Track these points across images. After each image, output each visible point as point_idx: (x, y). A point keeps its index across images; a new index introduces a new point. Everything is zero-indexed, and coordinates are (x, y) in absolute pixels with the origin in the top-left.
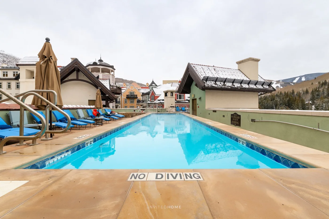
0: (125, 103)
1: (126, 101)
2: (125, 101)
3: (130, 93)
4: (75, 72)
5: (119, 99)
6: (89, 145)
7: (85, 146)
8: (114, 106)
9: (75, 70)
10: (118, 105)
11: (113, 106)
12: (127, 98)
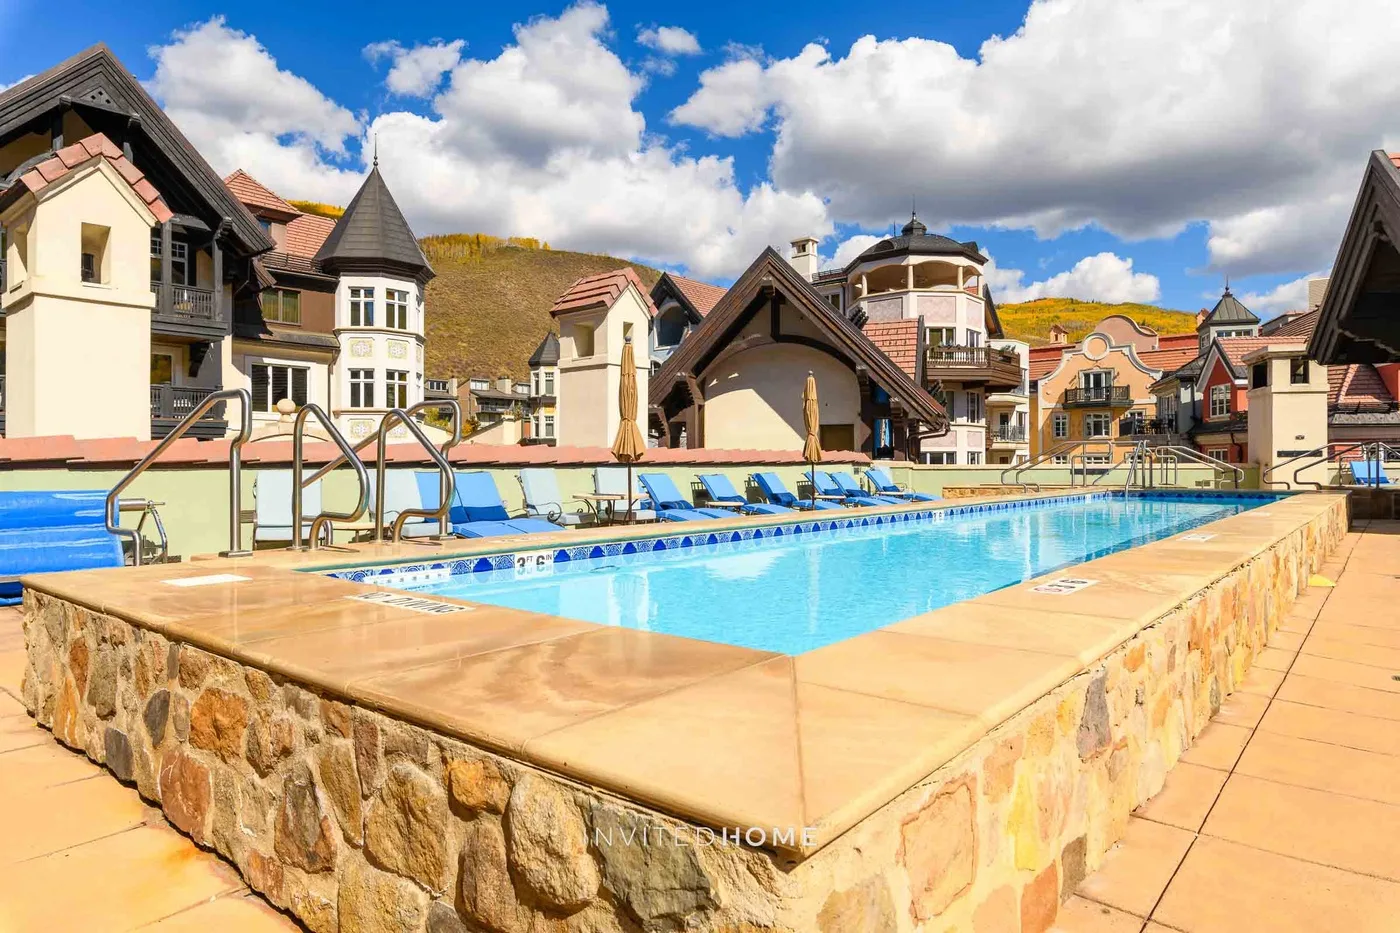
0: (1058, 435)
1: (1064, 424)
2: (1058, 424)
3: (1087, 376)
4: (768, 307)
5: (1020, 414)
6: (531, 565)
7: (511, 566)
8: (979, 453)
9: (766, 300)
10: (1011, 446)
11: (973, 454)
12: (1065, 407)
